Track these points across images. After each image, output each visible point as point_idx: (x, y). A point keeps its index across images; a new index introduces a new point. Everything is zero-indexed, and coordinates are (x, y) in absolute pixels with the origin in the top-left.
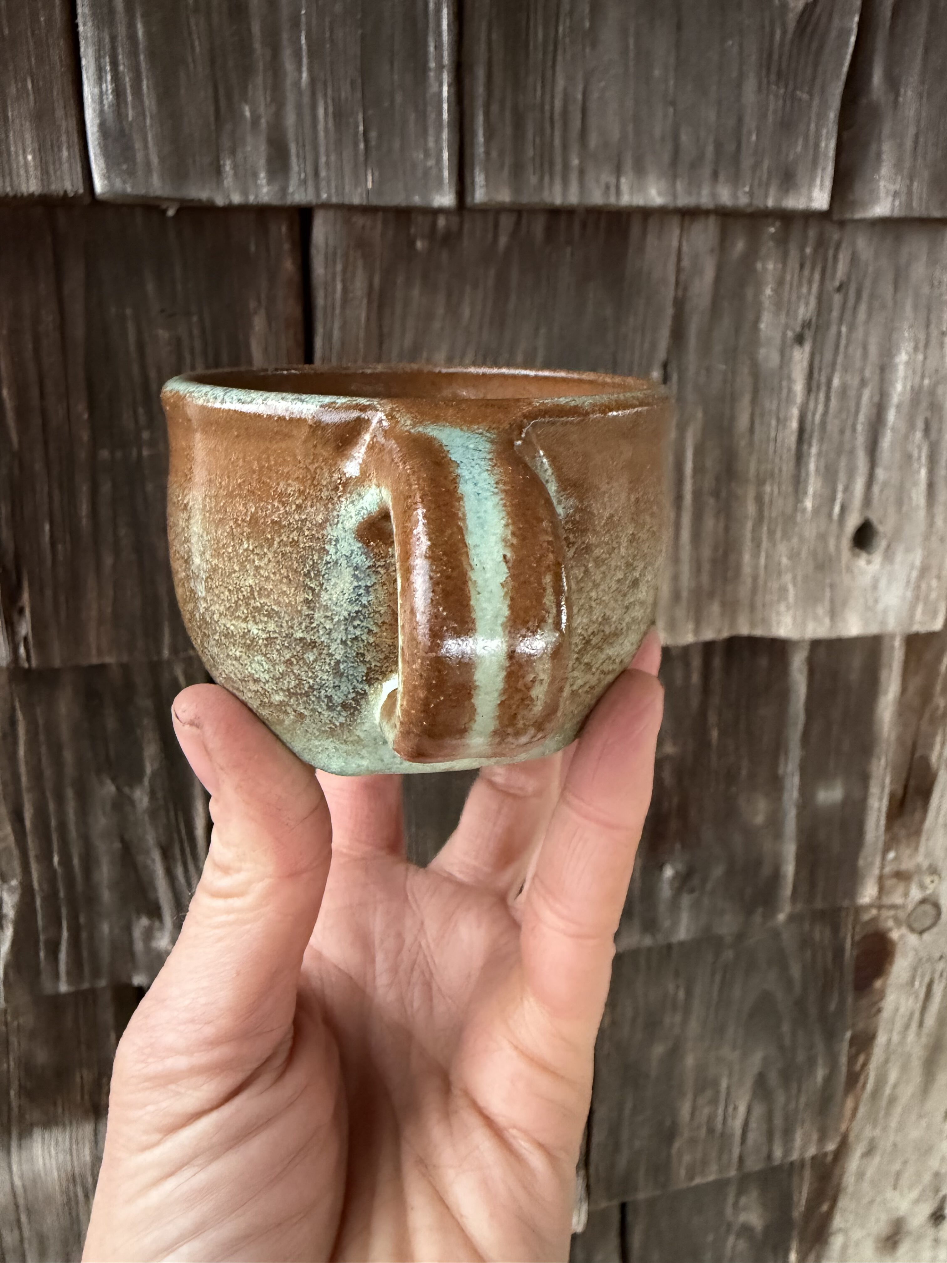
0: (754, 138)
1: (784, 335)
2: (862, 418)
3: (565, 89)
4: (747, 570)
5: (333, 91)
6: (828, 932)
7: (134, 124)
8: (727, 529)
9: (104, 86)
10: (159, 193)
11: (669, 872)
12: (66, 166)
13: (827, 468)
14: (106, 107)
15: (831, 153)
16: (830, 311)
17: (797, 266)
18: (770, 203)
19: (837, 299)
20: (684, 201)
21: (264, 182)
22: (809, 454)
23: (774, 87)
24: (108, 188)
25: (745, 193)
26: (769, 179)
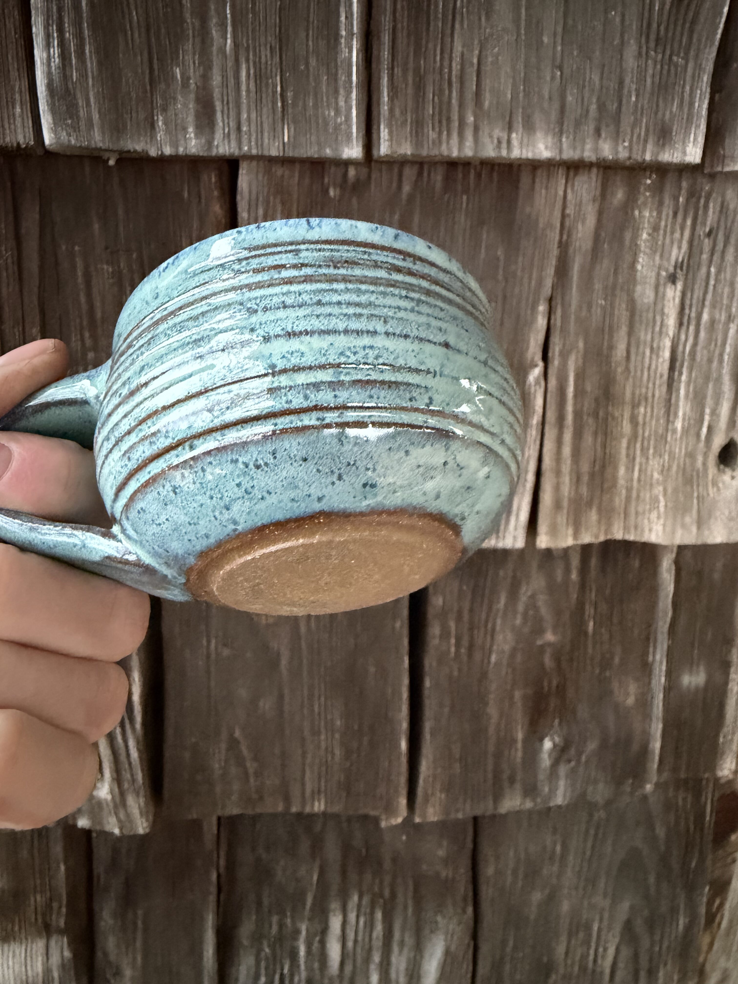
0: (634, 99)
1: (658, 274)
2: (728, 349)
3: (462, 55)
4: (621, 482)
5: (255, 55)
6: (689, 799)
7: (78, 83)
8: (604, 446)
9: (52, 50)
10: (100, 145)
11: (548, 744)
12: (18, 121)
13: (696, 393)
14: (53, 68)
15: (704, 112)
16: (701, 253)
17: (671, 213)
18: (648, 157)
19: (707, 244)
20: (568, 154)
21: (192, 135)
22: (680, 381)
23: (652, 53)
24: (54, 141)
25: (625, 147)
26: (647, 135)
